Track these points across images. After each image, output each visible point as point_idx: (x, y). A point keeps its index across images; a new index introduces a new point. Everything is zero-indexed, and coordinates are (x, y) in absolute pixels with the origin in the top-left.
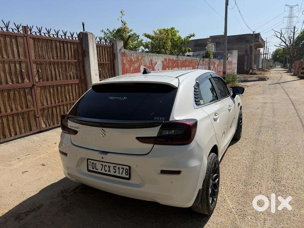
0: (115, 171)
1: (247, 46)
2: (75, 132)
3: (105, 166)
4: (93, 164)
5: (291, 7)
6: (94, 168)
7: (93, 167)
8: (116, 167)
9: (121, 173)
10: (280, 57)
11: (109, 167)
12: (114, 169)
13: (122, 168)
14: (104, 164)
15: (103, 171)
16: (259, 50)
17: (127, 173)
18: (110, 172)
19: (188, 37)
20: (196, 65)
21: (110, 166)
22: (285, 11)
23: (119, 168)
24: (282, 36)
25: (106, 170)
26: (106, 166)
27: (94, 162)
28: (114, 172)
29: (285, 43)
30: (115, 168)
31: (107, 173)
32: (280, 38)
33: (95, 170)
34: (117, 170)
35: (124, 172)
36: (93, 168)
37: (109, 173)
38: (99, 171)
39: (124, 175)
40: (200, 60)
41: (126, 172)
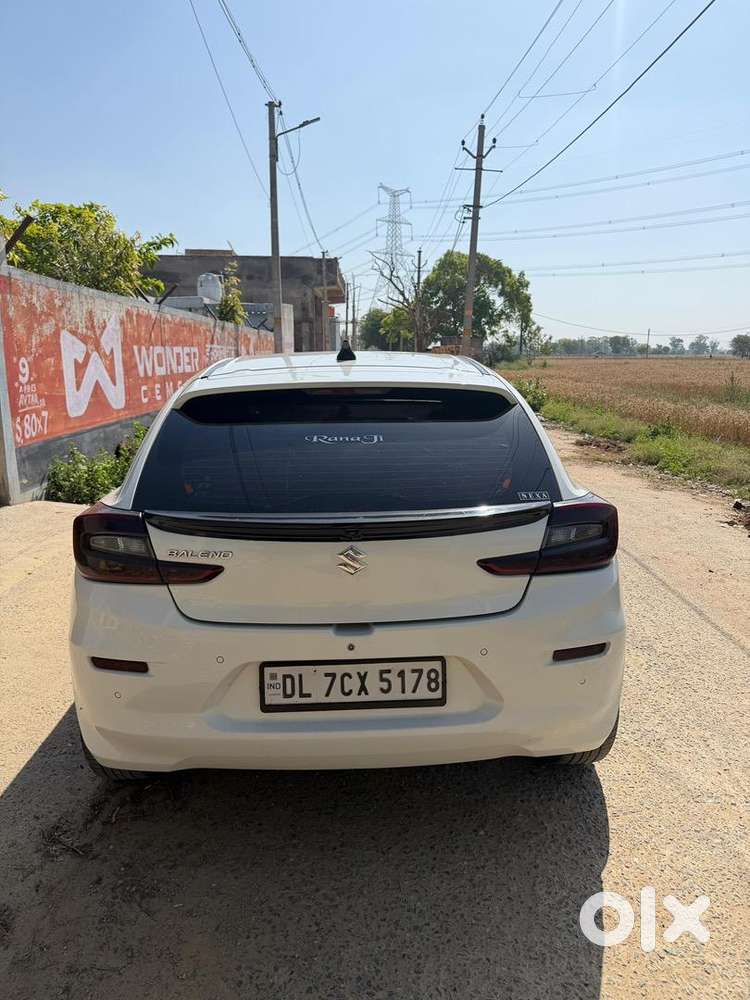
0: (385, 686)
1: (305, 295)
2: (209, 573)
3: (346, 678)
4: (289, 681)
5: (394, 195)
6: (291, 696)
7: (289, 692)
8: (389, 671)
9: (409, 687)
10: (387, 332)
11: (363, 678)
12: (382, 680)
13: (414, 671)
14: (339, 670)
15: (336, 696)
16: (333, 310)
17: (433, 685)
18: (366, 694)
19: (151, 244)
20: (206, 343)
21: (366, 674)
22: (379, 203)
23: (401, 674)
24: (394, 273)
25: (347, 691)
26: (350, 677)
27: (294, 671)
28: (382, 690)
29: (402, 294)
30: (385, 676)
31: (353, 698)
32: (391, 280)
33: (296, 699)
34: (396, 682)
35: (424, 680)
36: (286, 696)
37: (363, 698)
38: (318, 697)
39: (423, 693)
40: (215, 326)
41: (430, 680)
